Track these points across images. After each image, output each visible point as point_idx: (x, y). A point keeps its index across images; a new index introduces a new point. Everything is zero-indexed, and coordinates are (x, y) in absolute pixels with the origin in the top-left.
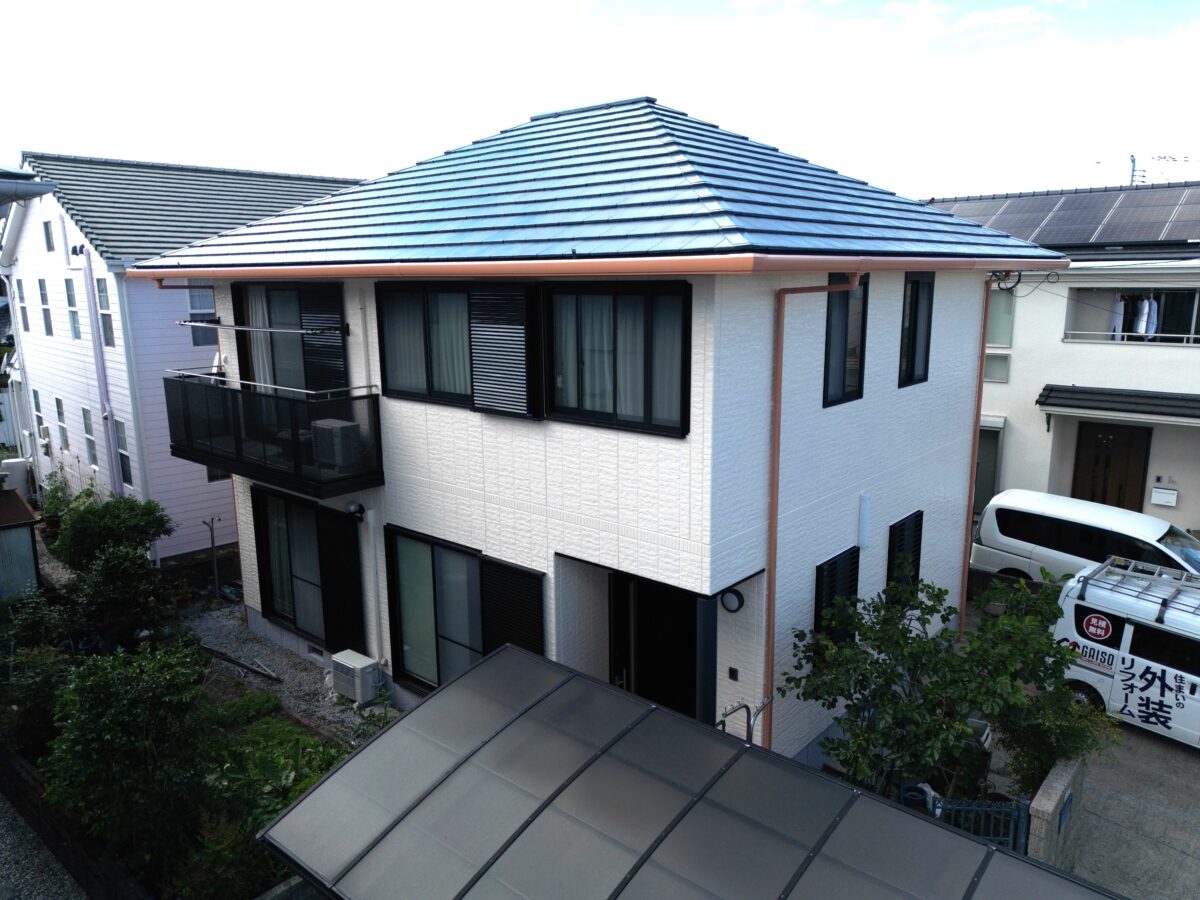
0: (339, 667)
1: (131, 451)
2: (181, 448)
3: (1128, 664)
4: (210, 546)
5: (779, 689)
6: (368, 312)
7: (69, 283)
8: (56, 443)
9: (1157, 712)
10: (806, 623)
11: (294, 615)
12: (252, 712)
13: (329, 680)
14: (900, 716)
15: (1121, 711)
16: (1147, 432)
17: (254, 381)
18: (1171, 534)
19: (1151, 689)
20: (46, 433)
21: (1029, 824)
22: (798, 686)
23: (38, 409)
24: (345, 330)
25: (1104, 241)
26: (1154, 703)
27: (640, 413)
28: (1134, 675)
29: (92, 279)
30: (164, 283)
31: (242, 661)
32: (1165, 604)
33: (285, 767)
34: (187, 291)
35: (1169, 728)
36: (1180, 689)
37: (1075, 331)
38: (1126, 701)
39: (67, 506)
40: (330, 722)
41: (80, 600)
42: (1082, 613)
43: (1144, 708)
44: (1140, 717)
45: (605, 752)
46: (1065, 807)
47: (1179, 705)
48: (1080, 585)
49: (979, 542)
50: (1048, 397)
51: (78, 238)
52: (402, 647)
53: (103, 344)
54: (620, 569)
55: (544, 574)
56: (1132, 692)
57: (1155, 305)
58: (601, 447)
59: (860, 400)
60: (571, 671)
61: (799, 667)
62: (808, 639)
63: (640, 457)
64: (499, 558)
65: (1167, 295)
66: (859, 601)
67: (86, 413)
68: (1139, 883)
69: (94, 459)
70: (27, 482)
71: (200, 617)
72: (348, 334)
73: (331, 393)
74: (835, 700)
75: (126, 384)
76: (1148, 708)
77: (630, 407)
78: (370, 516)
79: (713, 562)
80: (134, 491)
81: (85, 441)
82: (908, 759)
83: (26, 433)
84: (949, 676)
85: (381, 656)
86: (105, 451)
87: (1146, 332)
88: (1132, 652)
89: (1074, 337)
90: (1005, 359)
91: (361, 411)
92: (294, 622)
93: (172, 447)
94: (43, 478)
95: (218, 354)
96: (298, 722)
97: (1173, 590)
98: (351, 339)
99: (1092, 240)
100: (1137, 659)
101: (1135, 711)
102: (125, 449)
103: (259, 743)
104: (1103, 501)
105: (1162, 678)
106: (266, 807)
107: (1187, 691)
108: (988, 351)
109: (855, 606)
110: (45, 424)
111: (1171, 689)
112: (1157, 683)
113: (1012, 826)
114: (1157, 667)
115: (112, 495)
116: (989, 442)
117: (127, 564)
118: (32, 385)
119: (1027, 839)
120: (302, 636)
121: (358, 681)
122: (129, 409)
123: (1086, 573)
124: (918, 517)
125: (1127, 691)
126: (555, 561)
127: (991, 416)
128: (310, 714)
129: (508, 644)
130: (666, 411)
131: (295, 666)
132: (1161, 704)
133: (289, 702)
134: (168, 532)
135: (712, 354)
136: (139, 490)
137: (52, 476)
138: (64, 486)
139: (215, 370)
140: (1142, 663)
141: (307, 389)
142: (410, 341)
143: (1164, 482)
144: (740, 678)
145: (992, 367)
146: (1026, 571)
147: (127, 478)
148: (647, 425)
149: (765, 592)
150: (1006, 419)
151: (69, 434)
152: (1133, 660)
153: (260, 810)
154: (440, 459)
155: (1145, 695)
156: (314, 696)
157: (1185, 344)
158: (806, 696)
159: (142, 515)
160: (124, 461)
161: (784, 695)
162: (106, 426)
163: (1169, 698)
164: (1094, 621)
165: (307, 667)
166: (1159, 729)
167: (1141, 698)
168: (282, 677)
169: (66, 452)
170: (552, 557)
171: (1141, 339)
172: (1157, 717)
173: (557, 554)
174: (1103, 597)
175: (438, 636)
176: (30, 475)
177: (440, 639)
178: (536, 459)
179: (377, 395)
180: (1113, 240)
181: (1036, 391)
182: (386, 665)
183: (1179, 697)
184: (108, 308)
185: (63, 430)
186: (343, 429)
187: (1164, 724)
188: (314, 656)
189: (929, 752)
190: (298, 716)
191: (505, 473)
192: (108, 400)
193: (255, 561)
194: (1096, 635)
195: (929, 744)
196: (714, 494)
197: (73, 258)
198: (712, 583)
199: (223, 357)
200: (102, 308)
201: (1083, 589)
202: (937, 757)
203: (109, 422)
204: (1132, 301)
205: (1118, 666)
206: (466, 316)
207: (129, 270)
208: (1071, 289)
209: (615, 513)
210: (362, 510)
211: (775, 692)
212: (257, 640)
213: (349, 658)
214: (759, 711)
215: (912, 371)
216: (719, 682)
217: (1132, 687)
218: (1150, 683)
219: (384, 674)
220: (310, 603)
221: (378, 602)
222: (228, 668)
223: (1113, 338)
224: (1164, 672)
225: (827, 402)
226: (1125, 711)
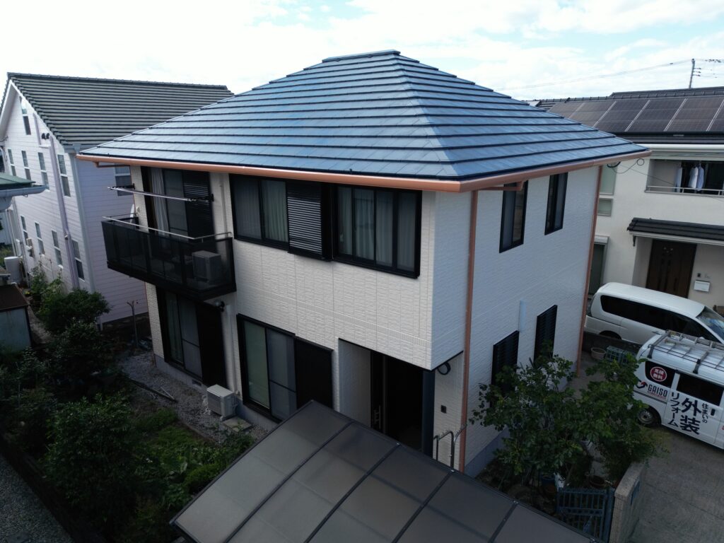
0: (211, 395)
1: (83, 259)
2: (113, 264)
3: (675, 396)
4: (131, 315)
5: (470, 420)
6: (225, 189)
7: (40, 155)
8: (37, 250)
9: (692, 425)
10: (487, 380)
11: (183, 361)
12: (161, 423)
13: (205, 402)
14: (540, 439)
15: (670, 423)
16: (694, 247)
17: (157, 228)
18: (705, 312)
19: (689, 411)
20: (30, 243)
21: (614, 504)
22: (481, 417)
23: (24, 227)
24: (211, 198)
25: (672, 131)
26: (689, 419)
27: (390, 261)
28: (679, 403)
29: (55, 155)
30: (100, 164)
31: (153, 388)
32: (699, 362)
33: (182, 461)
34: (114, 168)
35: (698, 434)
36: (705, 412)
37: (654, 185)
38: (674, 417)
39: (45, 288)
40: (207, 428)
41: (57, 357)
42: (650, 366)
43: (684, 422)
44: (681, 427)
45: (370, 474)
46: (634, 491)
47: (704, 421)
48: (649, 349)
49: (590, 314)
50: (635, 226)
51: (45, 129)
52: (248, 383)
53: (63, 194)
54: (378, 351)
55: (332, 350)
56: (677, 412)
57: (702, 170)
58: (367, 279)
59: (521, 246)
60: (350, 419)
61: (482, 406)
62: (488, 390)
63: (390, 287)
64: (305, 338)
65: (709, 164)
66: (518, 368)
67: (54, 234)
68: (676, 529)
69: (60, 262)
70: (20, 270)
71: (127, 359)
72: (213, 200)
73: (204, 239)
74: (503, 426)
75: (78, 220)
76: (686, 422)
77: (384, 257)
78: (228, 308)
79: (433, 351)
80: (85, 284)
81: (54, 250)
82: (544, 464)
83: (18, 241)
84: (569, 416)
85: (236, 389)
86: (67, 258)
87: (697, 187)
88: (678, 389)
89: (652, 189)
90: (610, 201)
91: (222, 248)
92: (184, 365)
93: (108, 263)
94: (30, 270)
95: (133, 205)
96: (188, 429)
97: (704, 353)
98: (215, 204)
99: (666, 130)
100: (680, 393)
101: (679, 424)
102: (79, 257)
103: (166, 443)
104: (665, 291)
105: (695, 405)
106: (172, 489)
107: (709, 413)
108: (601, 197)
109: (515, 371)
110: (30, 238)
111: (700, 412)
112: (692, 408)
113: (604, 503)
114: (692, 399)
115: (74, 289)
116: (599, 251)
117: (84, 334)
118: (21, 214)
119: (613, 510)
120: (189, 375)
121: (222, 404)
122: (81, 235)
123: (653, 340)
124: (554, 309)
125: (674, 412)
126: (339, 343)
127: (600, 236)
128: (195, 424)
129: (312, 401)
130: (405, 261)
131: (185, 392)
132: (694, 420)
133: (182, 415)
134: (107, 311)
135: (434, 230)
136: (89, 282)
137: (35, 270)
138: (42, 276)
139: (132, 216)
140: (683, 396)
141: (189, 236)
142: (250, 208)
143: (702, 277)
144: (447, 411)
145: (602, 206)
146: (618, 333)
147: (81, 275)
148: (394, 269)
149: (463, 364)
150: (609, 238)
151: (44, 245)
152: (678, 394)
153: (169, 491)
154: (269, 279)
155: (684, 414)
156: (197, 411)
157: (719, 195)
158: (487, 423)
159: (92, 301)
160: (79, 265)
161: (473, 422)
162: (67, 243)
163: (699, 417)
164: (657, 371)
165: (191, 393)
166: (692, 434)
167: (682, 416)
168: (177, 399)
169: (43, 255)
170: (337, 341)
171: (692, 191)
172: (691, 427)
173: (340, 339)
174: (661, 357)
175: (269, 380)
176: (21, 267)
177: (271, 383)
178: (328, 284)
179: (231, 238)
180: (677, 130)
181: (628, 222)
182: (239, 394)
183: (705, 416)
184: (65, 173)
185: (41, 243)
186: (212, 259)
187: (695, 431)
188: (196, 386)
189: (557, 461)
190: (188, 424)
191: (309, 290)
192: (67, 228)
193: (159, 329)
194: (657, 379)
195: (557, 456)
196: (434, 311)
197: (43, 141)
198: (432, 362)
199: (137, 208)
200: (62, 173)
201: (651, 352)
202: (561, 464)
203: (69, 241)
204: (688, 167)
205: (669, 397)
206: (285, 196)
207: (78, 155)
208: (651, 160)
209: (375, 318)
210: (223, 304)
211: (468, 422)
212: (161, 374)
213: (217, 390)
214: (458, 433)
215: (554, 222)
216: (435, 413)
217: (677, 409)
218: (688, 408)
219: (237, 400)
220: (193, 356)
221: (234, 359)
222: (145, 393)
223: (676, 190)
224: (696, 402)
225: (502, 249)
226: (673, 423)
